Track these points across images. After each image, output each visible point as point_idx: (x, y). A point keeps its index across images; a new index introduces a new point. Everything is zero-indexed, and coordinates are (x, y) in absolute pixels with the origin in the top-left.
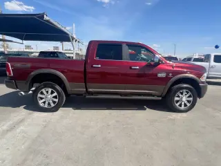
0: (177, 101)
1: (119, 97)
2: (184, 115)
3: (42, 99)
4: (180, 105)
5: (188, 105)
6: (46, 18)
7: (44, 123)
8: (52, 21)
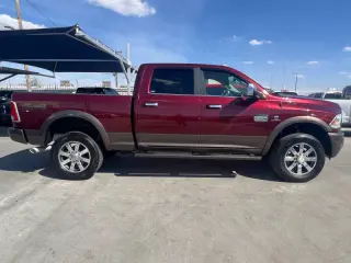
0: (290, 163)
1: (190, 156)
2: (302, 186)
3: (65, 158)
4: (295, 170)
5: (310, 169)
6: (78, 32)
7: (64, 198)
8: (88, 37)
